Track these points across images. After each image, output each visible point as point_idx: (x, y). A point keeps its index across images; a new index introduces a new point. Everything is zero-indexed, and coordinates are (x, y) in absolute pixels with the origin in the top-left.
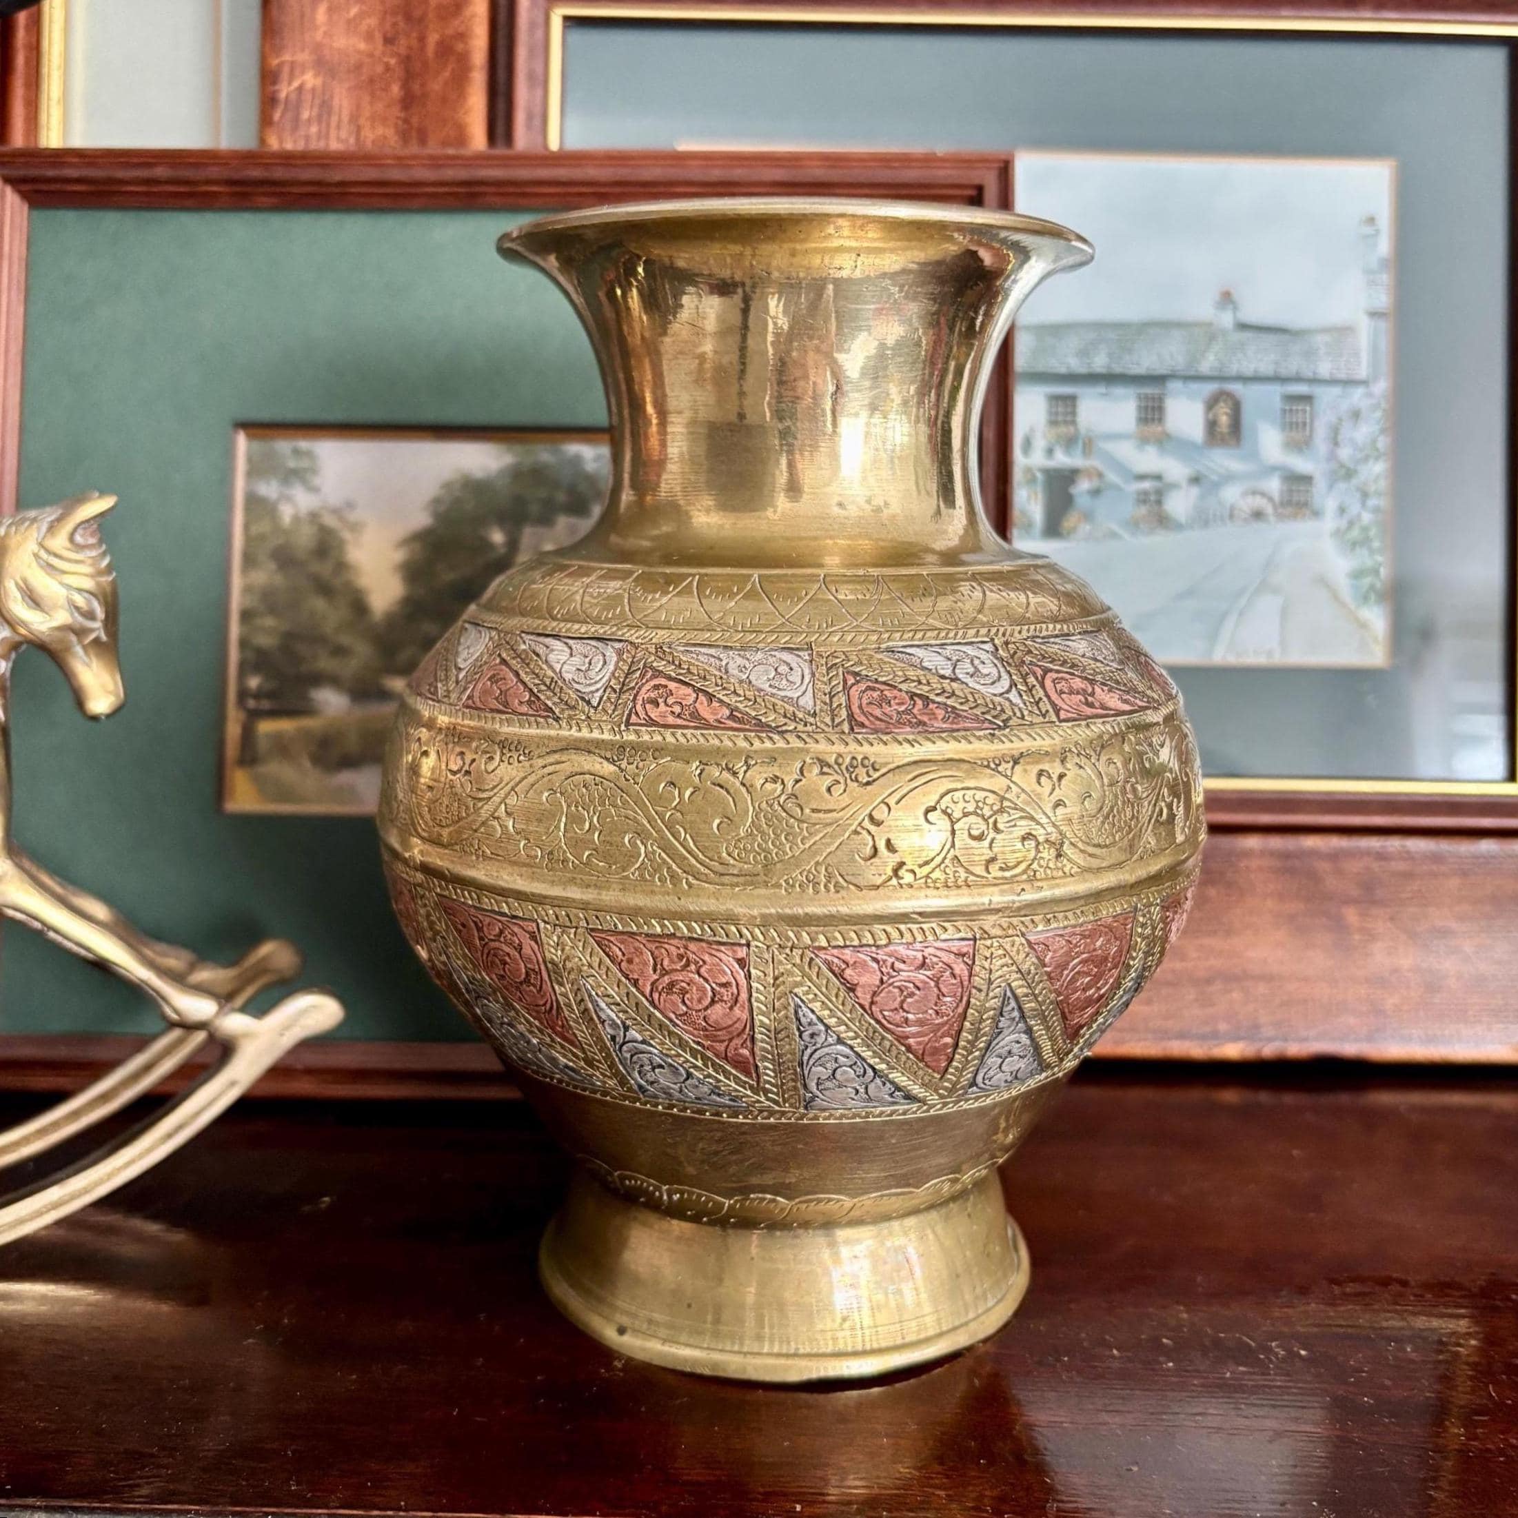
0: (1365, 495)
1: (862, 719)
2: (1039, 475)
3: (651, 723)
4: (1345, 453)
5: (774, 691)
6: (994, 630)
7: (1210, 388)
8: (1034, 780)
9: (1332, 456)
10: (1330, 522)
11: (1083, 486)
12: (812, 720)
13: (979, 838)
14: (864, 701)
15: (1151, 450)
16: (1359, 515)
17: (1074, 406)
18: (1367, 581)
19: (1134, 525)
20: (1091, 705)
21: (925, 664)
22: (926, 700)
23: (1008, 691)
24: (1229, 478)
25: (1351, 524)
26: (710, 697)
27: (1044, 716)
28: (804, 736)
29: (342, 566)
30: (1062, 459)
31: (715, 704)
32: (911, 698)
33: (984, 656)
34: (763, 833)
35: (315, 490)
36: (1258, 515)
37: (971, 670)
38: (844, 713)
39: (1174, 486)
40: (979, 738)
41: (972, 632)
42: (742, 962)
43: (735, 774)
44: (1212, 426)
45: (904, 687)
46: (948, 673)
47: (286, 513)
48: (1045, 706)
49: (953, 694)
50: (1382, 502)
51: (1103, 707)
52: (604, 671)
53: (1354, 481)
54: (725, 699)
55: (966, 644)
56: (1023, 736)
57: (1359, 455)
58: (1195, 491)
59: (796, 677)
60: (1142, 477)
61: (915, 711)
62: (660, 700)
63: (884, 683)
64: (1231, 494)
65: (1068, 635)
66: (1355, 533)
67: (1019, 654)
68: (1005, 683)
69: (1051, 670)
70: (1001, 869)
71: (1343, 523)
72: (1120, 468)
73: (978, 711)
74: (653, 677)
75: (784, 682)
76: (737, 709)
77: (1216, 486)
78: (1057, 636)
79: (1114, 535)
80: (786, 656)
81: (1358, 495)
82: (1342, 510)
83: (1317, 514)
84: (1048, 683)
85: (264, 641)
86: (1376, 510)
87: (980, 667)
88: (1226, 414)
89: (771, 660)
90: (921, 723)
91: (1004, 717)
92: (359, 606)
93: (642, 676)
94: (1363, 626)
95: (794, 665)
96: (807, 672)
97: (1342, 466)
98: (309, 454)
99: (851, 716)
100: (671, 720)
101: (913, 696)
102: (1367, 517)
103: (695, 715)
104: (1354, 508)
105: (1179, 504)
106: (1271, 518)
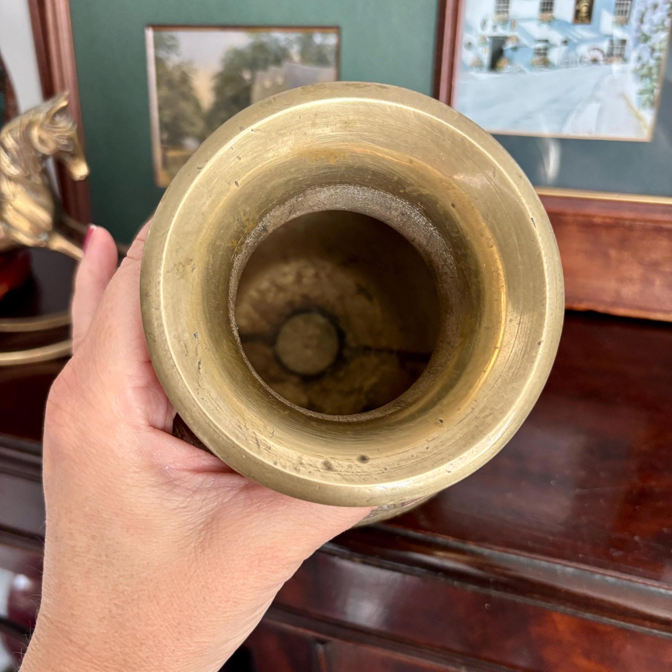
0: (653, 50)
2: (488, 39)
4: (646, 28)
9: (639, 30)
10: (632, 65)
11: (509, 45)
15: (545, 26)
16: (648, 61)
17: (508, 3)
18: (646, 96)
19: (532, 66)
24: (582, 41)
25: (643, 66)
30: (501, 32)
35: (179, 55)
36: (595, 61)
39: (554, 46)
44: (577, 12)
47: (170, 65)
50: (662, 55)
53: (650, 43)
57: (655, 28)
58: (564, 48)
60: (538, 41)
64: (583, 50)
66: (645, 71)
71: (639, 65)
72: (527, 34)
77: (575, 45)
79: (521, 71)
81: (649, 50)
82: (639, 58)
83: (625, 60)
85: (167, 119)
86: (658, 59)
88: (586, 6)
92: (197, 105)
94: (640, 118)
97: (644, 34)
98: (176, 38)
102: (652, 62)
104: (646, 56)
105: (554, 56)
106: (601, 62)
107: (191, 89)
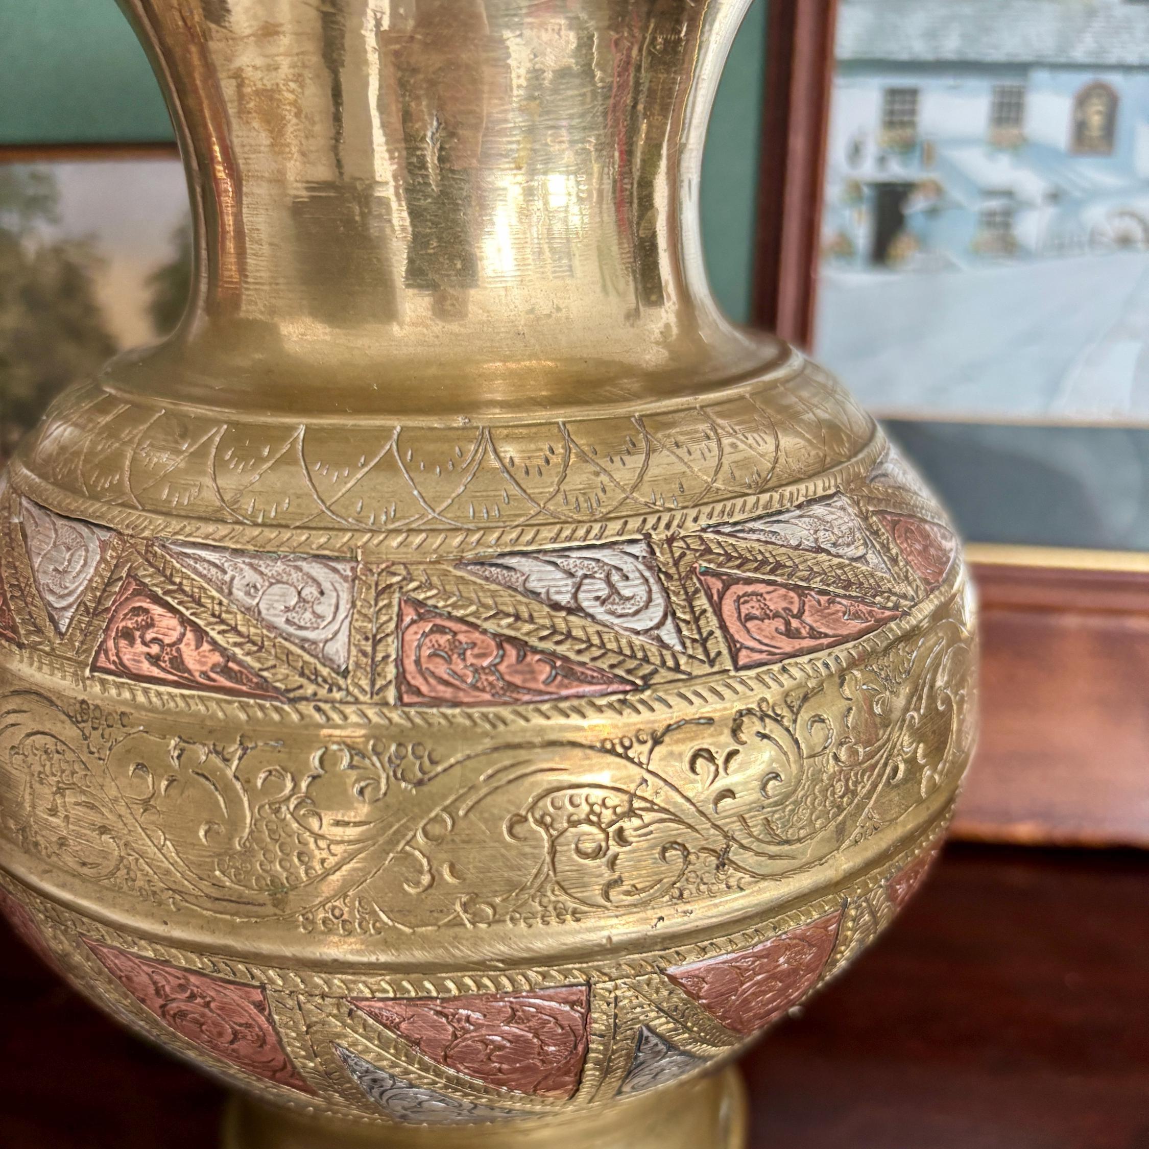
1: (418, 682)
2: (866, 191)
3: (123, 671)
5: (291, 630)
6: (652, 520)
7: (1085, 79)
8: (686, 766)
11: (916, 206)
12: (341, 682)
13: (598, 852)
14: (426, 652)
15: (1004, 158)
17: (914, 103)
19: (976, 252)
20: (794, 634)
21: (533, 585)
22: (521, 646)
23: (659, 626)
24: (1096, 194)
26: (201, 634)
27: (712, 663)
28: (326, 707)
30: (897, 171)
31: (206, 647)
32: (500, 646)
33: (628, 565)
34: (266, 851)
35: (55, 220)
36: (1125, 241)
37: (604, 593)
38: (391, 671)
39: (1028, 205)
40: (600, 709)
41: (615, 526)
42: (260, 1007)
43: (226, 760)
44: (1080, 129)
45: (490, 626)
46: (564, 599)
47: (30, 247)
48: (718, 644)
49: (569, 635)
51: (814, 634)
52: (82, 576)
54: (219, 639)
55: (602, 546)
56: (673, 700)
58: (1052, 211)
59: (325, 609)
60: (990, 193)
61: (502, 668)
62: (138, 634)
63: (462, 620)
64: (1097, 214)
65: (780, 513)
67: (690, 556)
68: (656, 612)
69: (737, 581)
70: (628, 893)
72: (966, 181)
73: (604, 664)
74: (136, 593)
75: (308, 615)
76: (233, 658)
77: (1078, 204)
78: (760, 518)
79: (951, 266)
80: (317, 570)
84: (728, 607)
87: (620, 585)
88: (1099, 112)
89: (295, 576)
90: (511, 687)
91: (647, 669)
93: (123, 589)
95: (327, 586)
96: (345, 597)
98: (48, 179)
99: (401, 677)
100: (146, 668)
101: (502, 640)
103: (178, 663)
105: (1031, 227)
106: (1140, 245)
107: (91, 309)
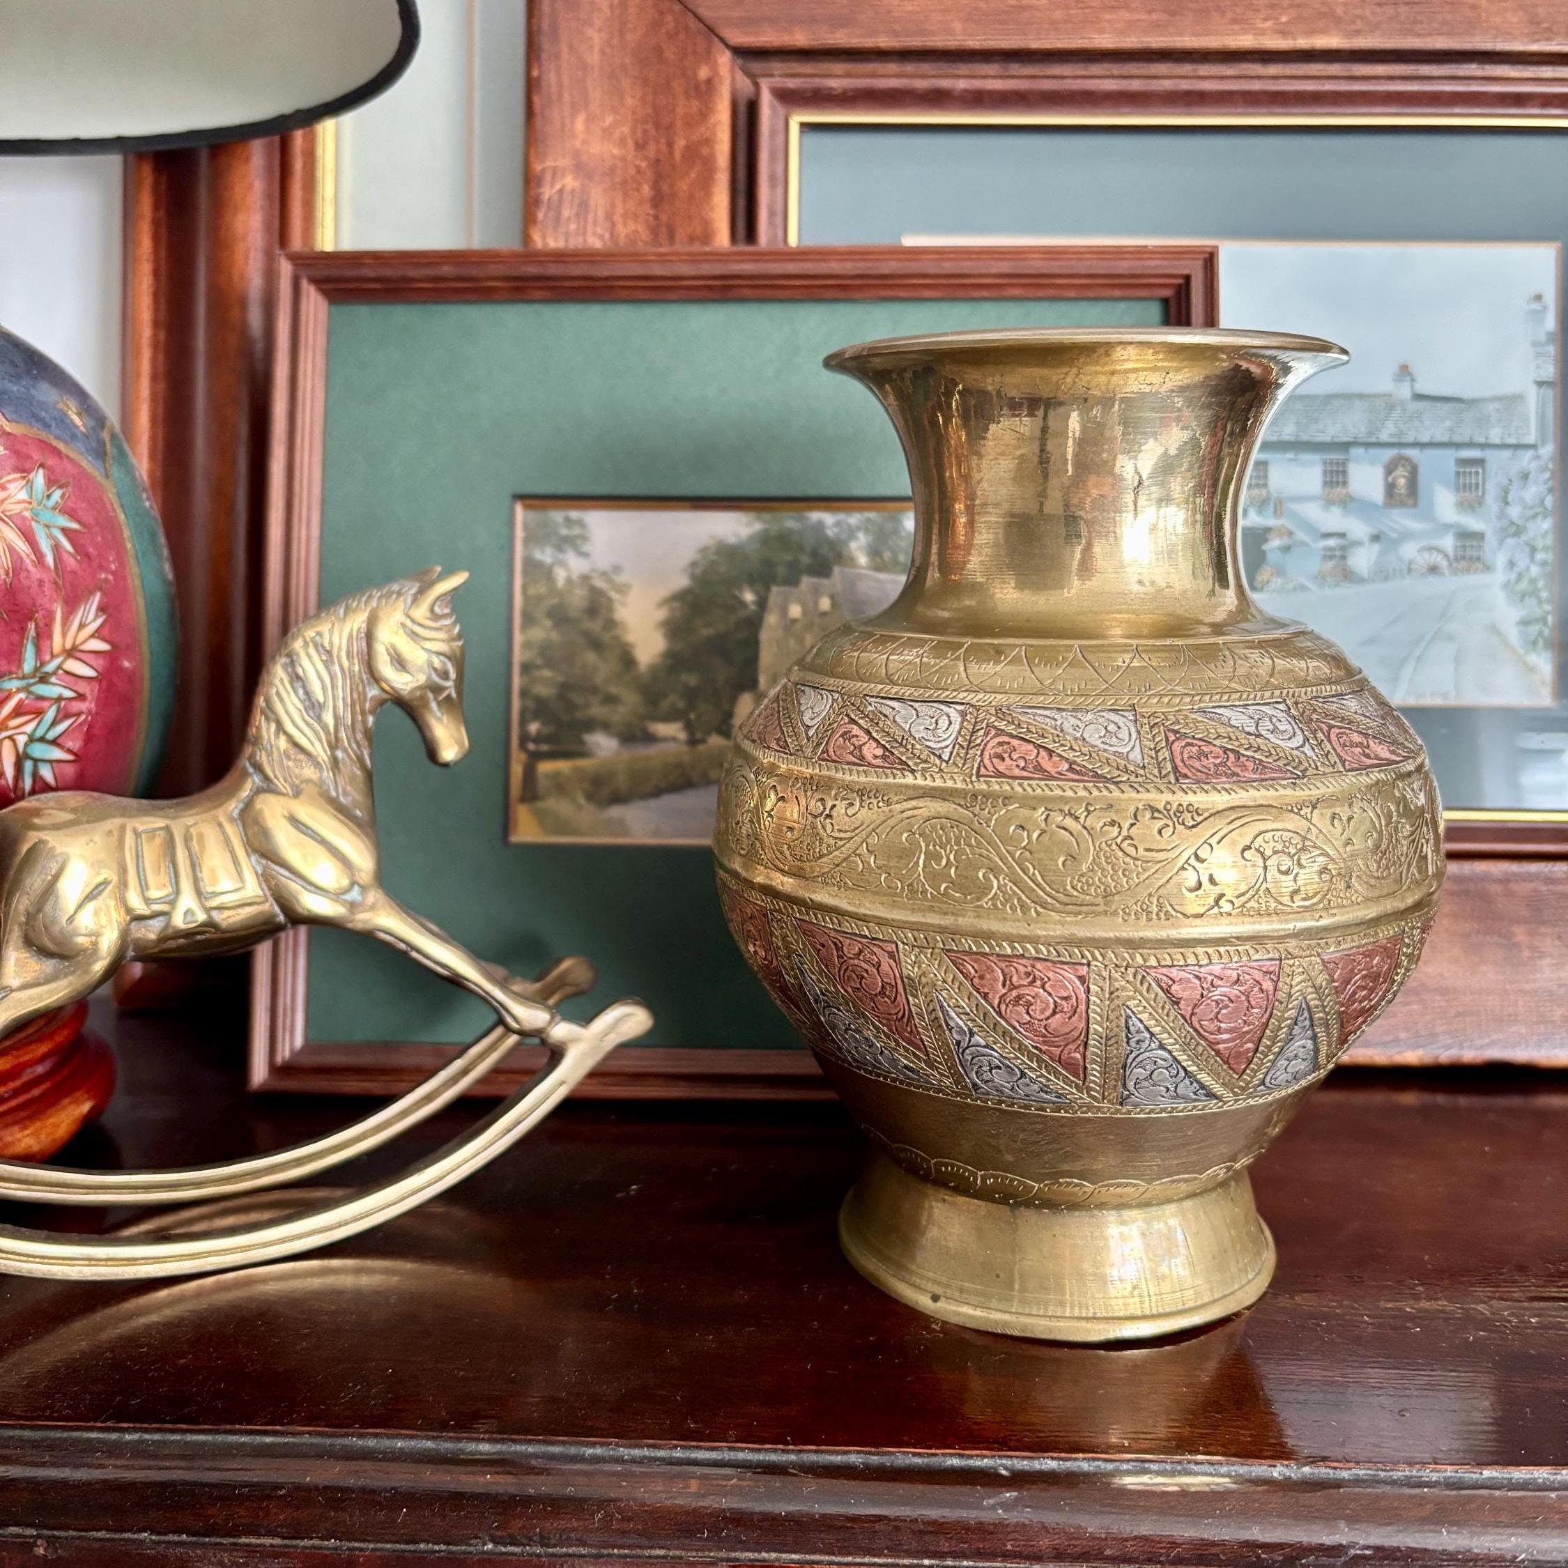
0: (1533, 550)
1: (1185, 771)
3: (1000, 775)
4: (1514, 512)
5: (1107, 747)
6: (1285, 692)
7: (1391, 453)
8: (1329, 822)
9: (1502, 515)
10: (1500, 576)
11: (1275, 543)
12: (1142, 772)
13: (1287, 873)
14: (1185, 756)
15: (1336, 511)
16: (1528, 569)
17: (1266, 471)
18: (1535, 629)
19: (1321, 578)
20: (1368, 756)
21: (1233, 723)
22: (1238, 755)
23: (1303, 746)
24: (1406, 536)
25: (1520, 577)
26: (1050, 752)
27: (1333, 767)
28: (1136, 785)
29: (611, 624)
30: (1256, 519)
31: (1056, 759)
32: (1225, 752)
33: (1280, 715)
34: (1103, 870)
35: (585, 555)
36: (1433, 569)
37: (1271, 727)
38: (1169, 767)
39: (1357, 543)
40: (1284, 787)
41: (1268, 694)
42: (1082, 979)
43: (1077, 818)
44: (1390, 488)
45: (1217, 742)
46: (1252, 729)
47: (561, 576)
48: (1333, 758)
49: (1259, 748)
50: (1550, 557)
51: (1377, 757)
52: (951, 729)
53: (1524, 538)
54: (1063, 754)
55: (1264, 704)
56: (1319, 784)
57: (1529, 513)
58: (1376, 547)
59: (1124, 734)
60: (1327, 535)
61: (1229, 764)
62: (1006, 756)
63: (1200, 739)
64: (1409, 550)
65: (1341, 695)
66: (1523, 585)
67: (1307, 713)
68: (1299, 739)
69: (1334, 726)
70: (1303, 899)
71: (1513, 576)
72: (1307, 526)
73: (1280, 763)
74: (996, 736)
75: (1114, 739)
76: (1075, 763)
77: (1396, 543)
78: (1333, 696)
79: (1303, 588)
80: (1113, 716)
81: (1527, 550)
82: (1512, 564)
83: (1488, 568)
84: (1333, 737)
85: (543, 691)
86: (1544, 563)
87: (1278, 724)
88: (1404, 477)
89: (1101, 720)
90: (1234, 774)
91: (1302, 768)
92: (628, 660)
93: (986, 734)
94: (1532, 669)
95: (1121, 724)
96: (1133, 730)
97: (1512, 523)
98: (581, 524)
99: (1175, 768)
100: (1017, 772)
101: (1226, 750)
102: (1535, 570)
103: (1039, 768)
104: (1522, 561)
105: (1362, 560)
106: (1446, 572)
